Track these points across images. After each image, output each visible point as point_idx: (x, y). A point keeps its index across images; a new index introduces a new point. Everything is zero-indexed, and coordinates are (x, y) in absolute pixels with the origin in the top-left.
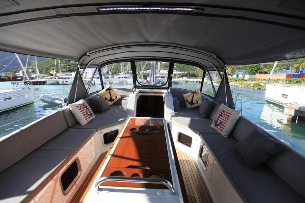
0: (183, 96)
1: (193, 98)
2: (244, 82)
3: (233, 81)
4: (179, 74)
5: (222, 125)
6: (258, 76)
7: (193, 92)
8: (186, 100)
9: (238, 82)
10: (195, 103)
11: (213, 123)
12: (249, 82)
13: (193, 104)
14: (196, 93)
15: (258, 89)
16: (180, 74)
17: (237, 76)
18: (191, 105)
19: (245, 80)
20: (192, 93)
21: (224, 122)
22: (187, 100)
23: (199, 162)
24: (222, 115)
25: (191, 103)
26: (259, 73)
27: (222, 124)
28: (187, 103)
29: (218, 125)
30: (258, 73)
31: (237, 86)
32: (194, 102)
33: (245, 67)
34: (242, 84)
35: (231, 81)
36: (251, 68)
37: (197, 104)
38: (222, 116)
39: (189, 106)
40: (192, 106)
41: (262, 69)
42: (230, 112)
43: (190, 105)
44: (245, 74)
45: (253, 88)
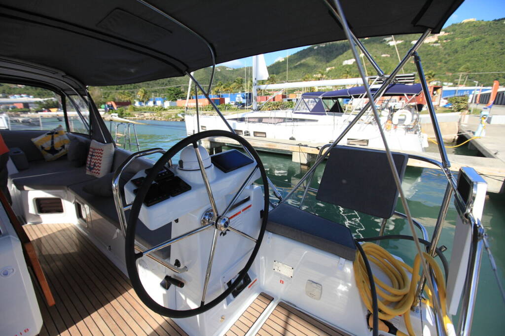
0: (32, 143)
1: (52, 143)
2: (163, 113)
3: (148, 112)
4: (36, 103)
5: (96, 167)
6: (180, 102)
7: (49, 132)
8: (40, 149)
9: (155, 113)
10: (61, 150)
11: (87, 168)
12: (169, 112)
13: (57, 151)
14: (57, 133)
15: (181, 121)
16: (40, 103)
17: (155, 103)
18: (53, 154)
19: (165, 110)
20: (48, 134)
21: (99, 163)
22: (43, 148)
23: (81, 226)
24: (94, 154)
25: (53, 150)
26: (182, 98)
27: (97, 165)
28: (43, 152)
29: (93, 169)
30: (179, 98)
31: (154, 119)
32: (57, 147)
33: (163, 89)
34: (161, 115)
35: (145, 112)
36: (169, 91)
37: (63, 151)
38: (95, 156)
39: (49, 156)
40: (55, 155)
41: (183, 93)
42: (102, 148)
43: (51, 155)
44: (164, 100)
45: (175, 120)
